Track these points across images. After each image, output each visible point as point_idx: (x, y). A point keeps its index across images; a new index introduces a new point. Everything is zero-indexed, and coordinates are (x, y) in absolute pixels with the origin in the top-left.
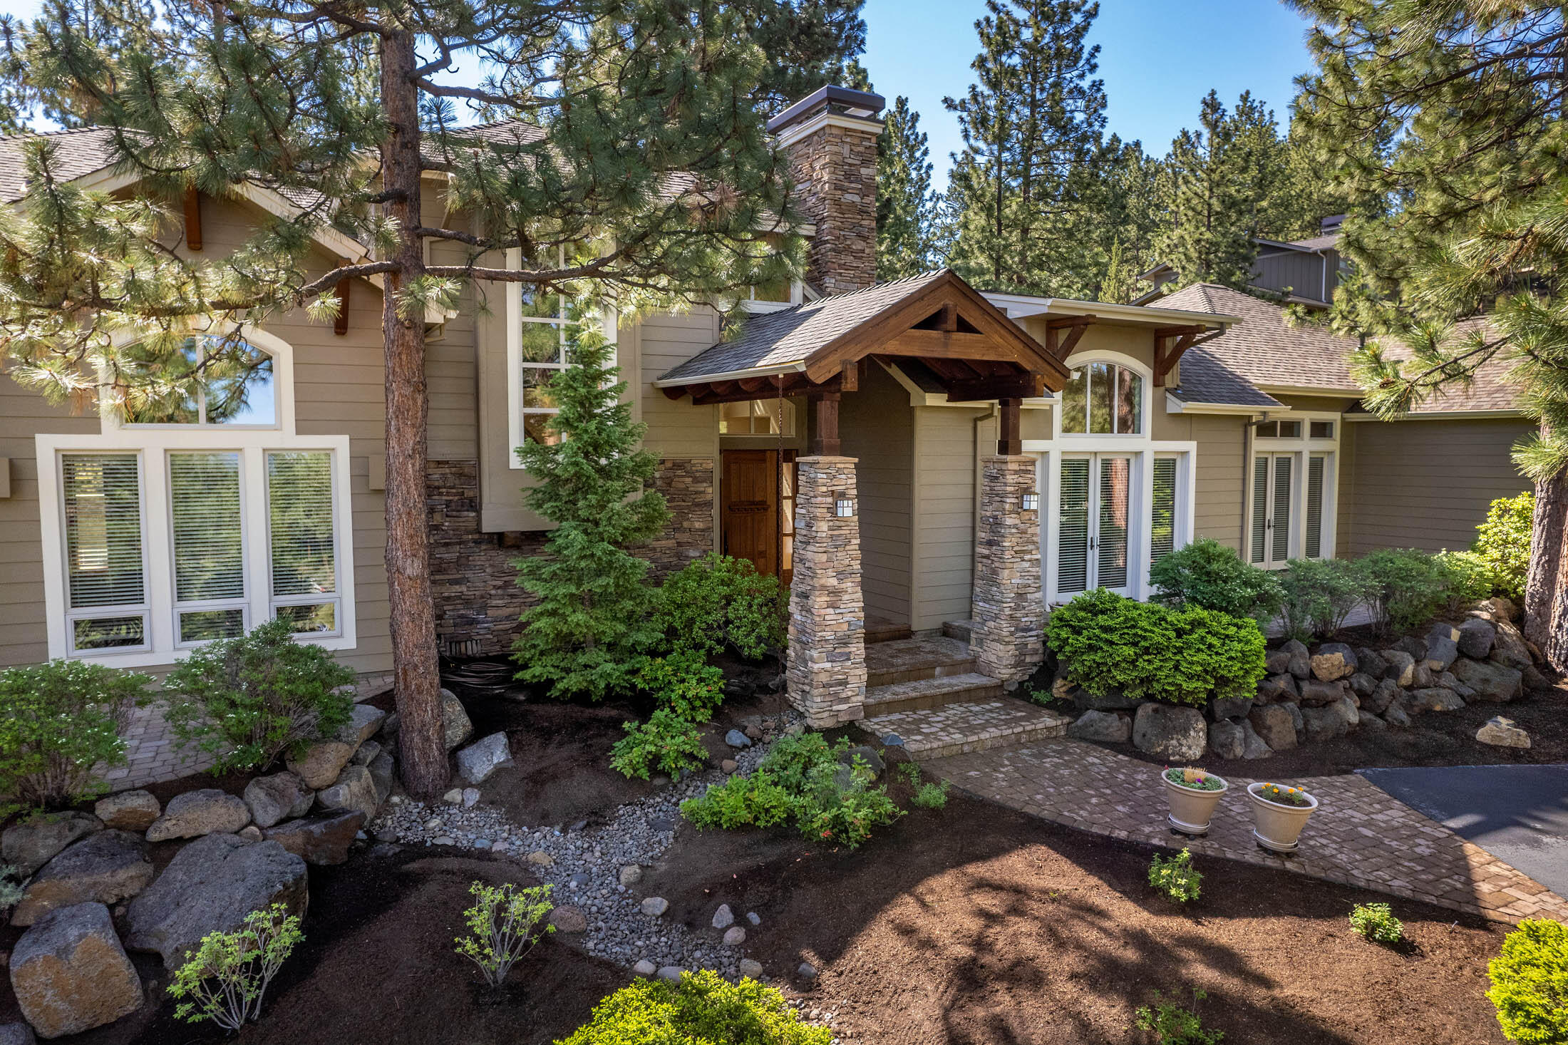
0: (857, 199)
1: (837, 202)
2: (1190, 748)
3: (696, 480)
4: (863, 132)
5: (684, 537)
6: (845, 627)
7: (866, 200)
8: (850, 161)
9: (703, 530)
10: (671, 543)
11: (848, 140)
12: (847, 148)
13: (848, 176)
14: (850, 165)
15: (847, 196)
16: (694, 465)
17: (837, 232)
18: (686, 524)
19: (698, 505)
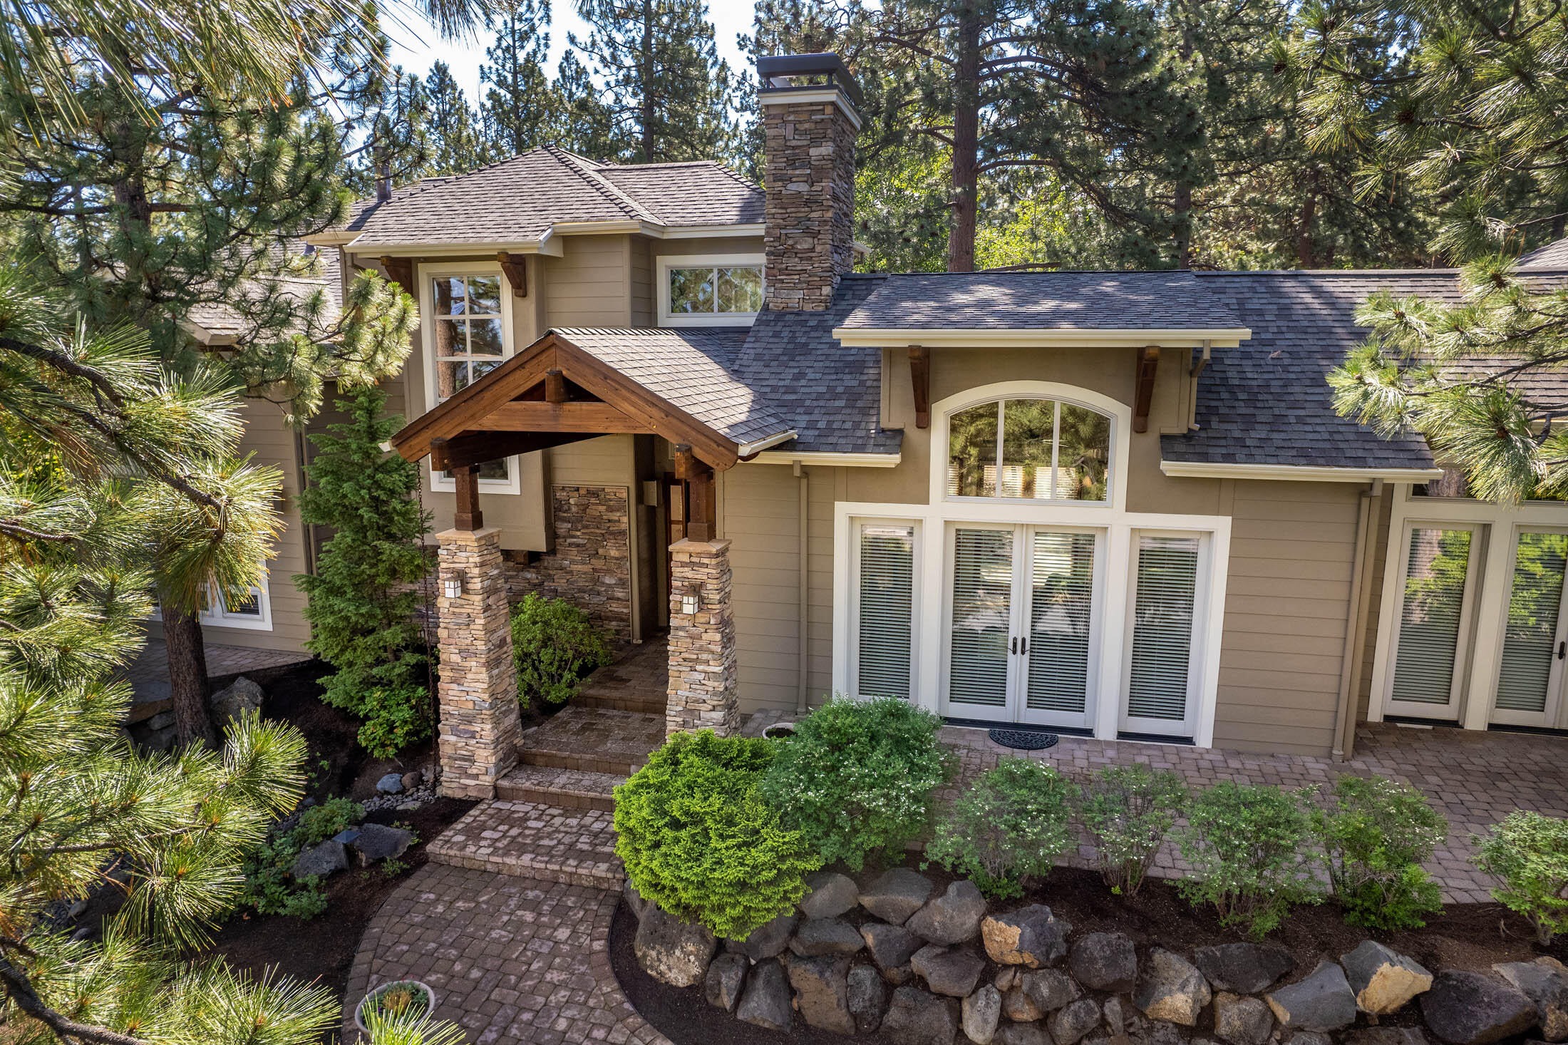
0: (803, 188)
1: (777, 196)
2: (670, 969)
3: (610, 509)
4: (811, 104)
5: (598, 564)
6: (471, 705)
7: (817, 187)
8: (794, 143)
9: (617, 559)
10: (587, 568)
11: (791, 118)
12: (790, 127)
13: (791, 163)
14: (794, 148)
15: (790, 186)
16: (608, 494)
17: (777, 232)
18: (601, 551)
19: (612, 533)
